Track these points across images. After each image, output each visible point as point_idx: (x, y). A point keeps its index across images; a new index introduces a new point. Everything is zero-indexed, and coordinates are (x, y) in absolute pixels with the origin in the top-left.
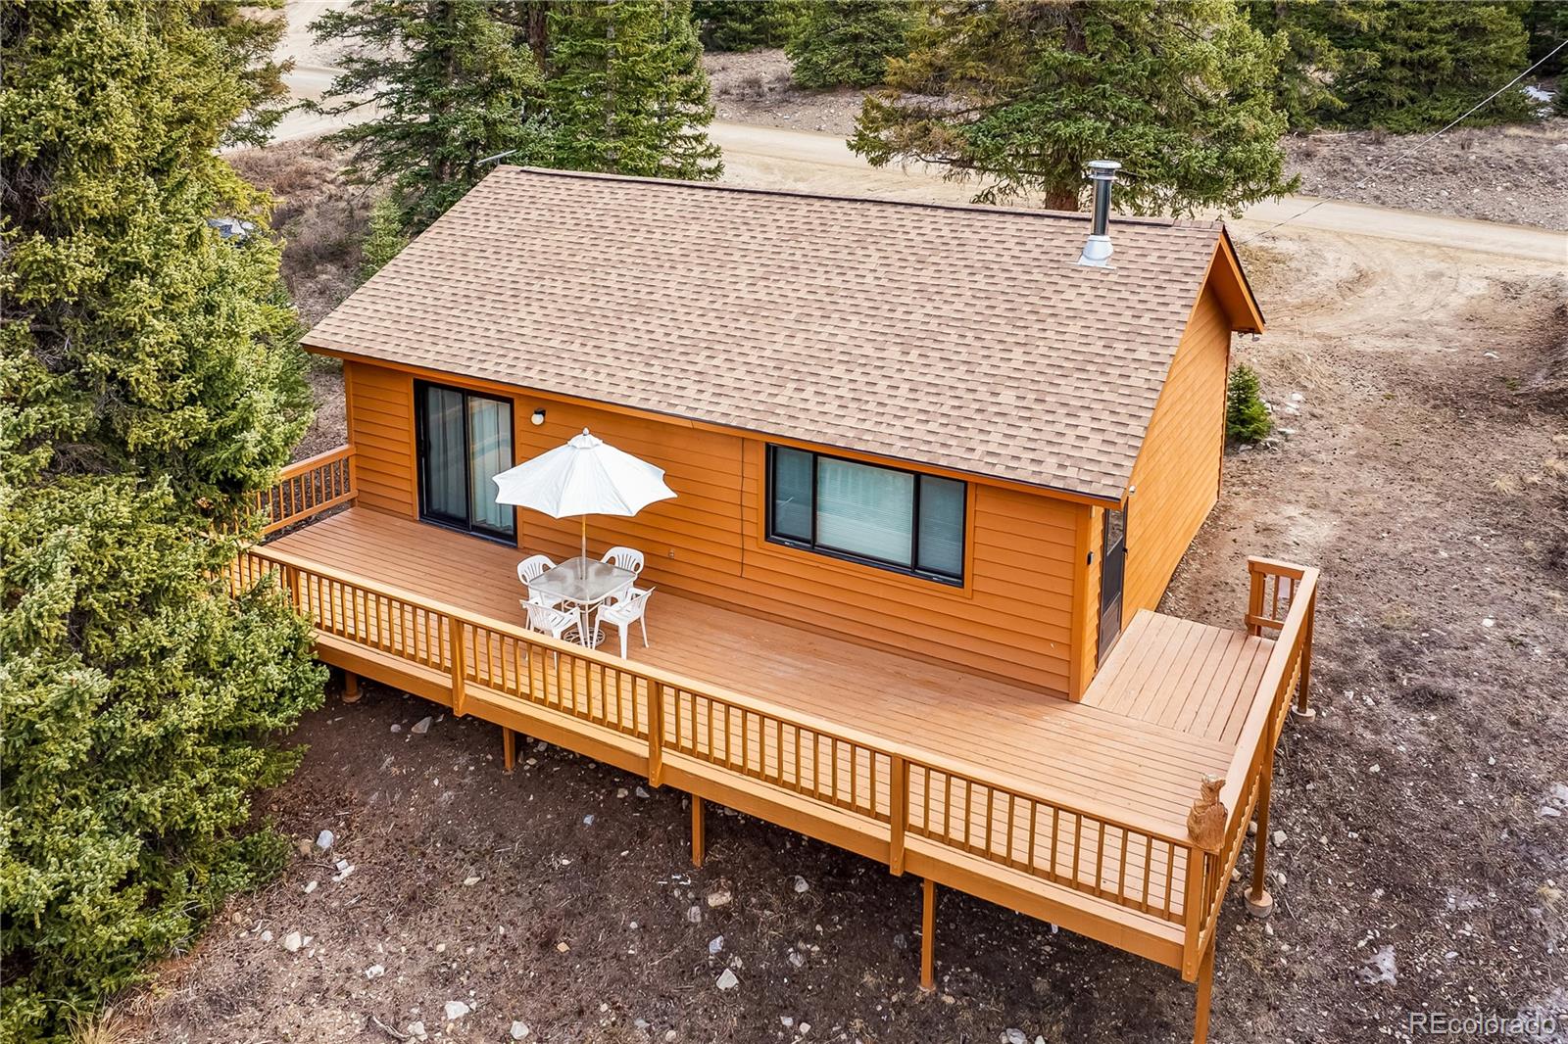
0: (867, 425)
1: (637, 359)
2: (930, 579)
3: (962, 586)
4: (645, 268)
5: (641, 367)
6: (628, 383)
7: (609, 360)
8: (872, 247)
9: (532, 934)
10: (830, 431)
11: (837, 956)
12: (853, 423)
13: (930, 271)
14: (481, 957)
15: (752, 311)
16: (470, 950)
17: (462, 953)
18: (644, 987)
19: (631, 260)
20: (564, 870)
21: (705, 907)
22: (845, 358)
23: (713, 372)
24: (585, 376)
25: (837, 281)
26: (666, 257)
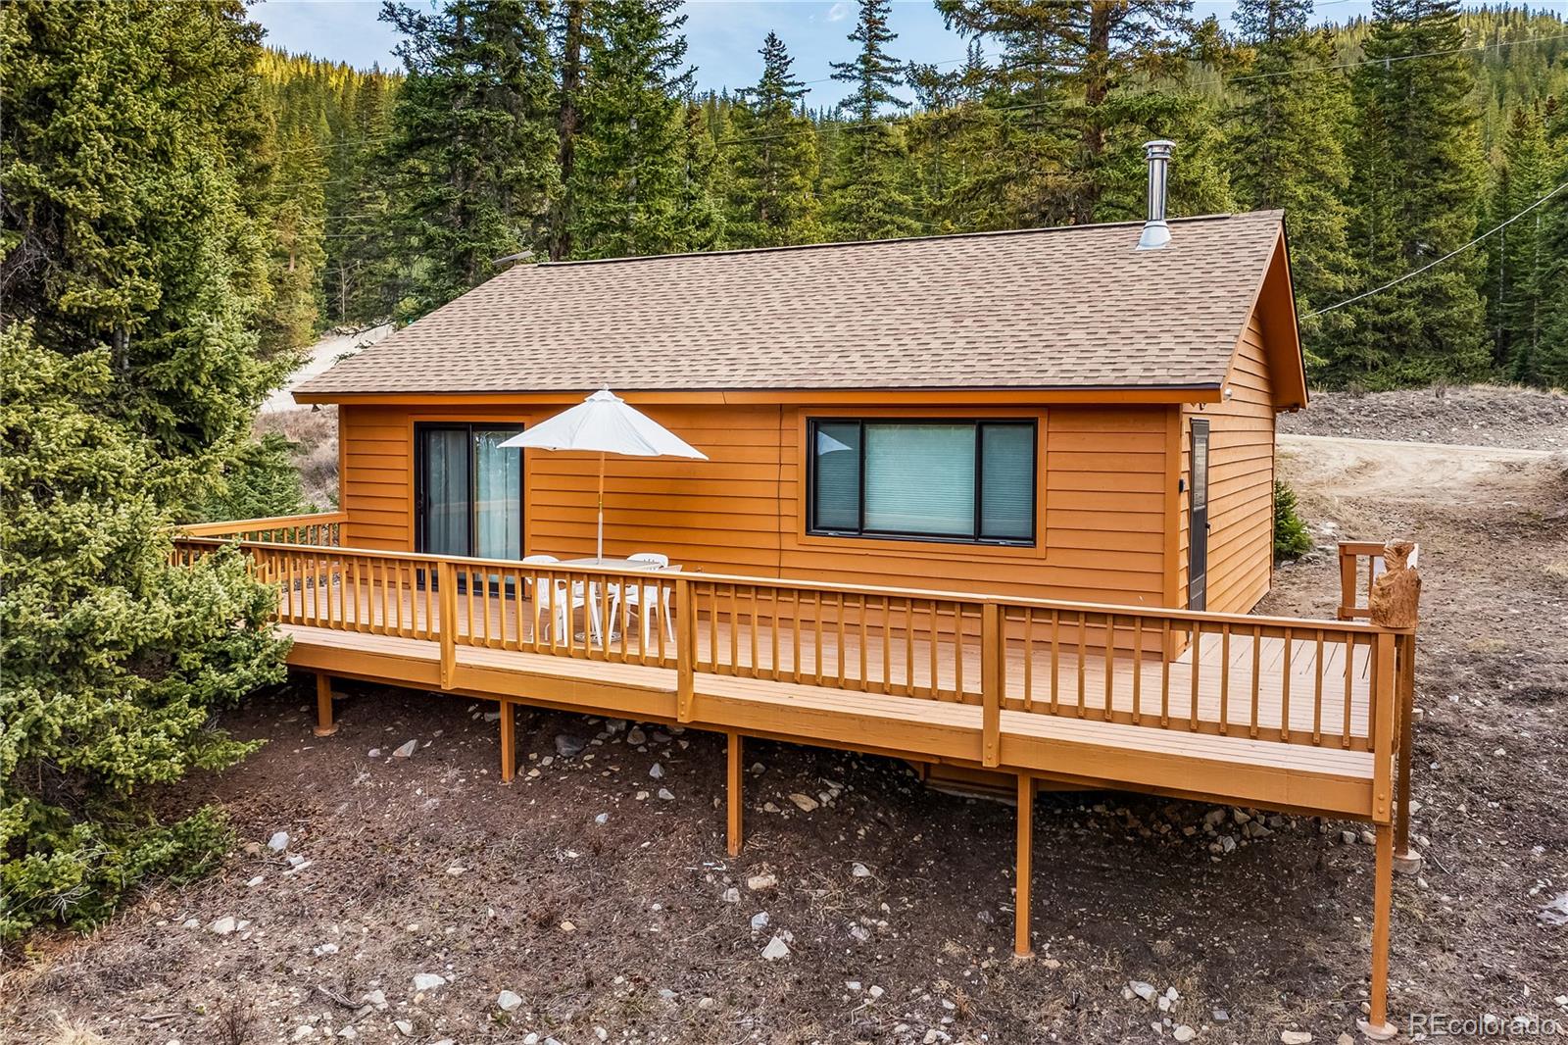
0: (923, 369)
1: (662, 359)
2: (995, 545)
3: (1033, 546)
5: (666, 363)
6: (651, 374)
7: (630, 363)
8: (913, 266)
9: (529, 916)
10: (881, 378)
11: (909, 930)
12: (906, 370)
13: (977, 272)
14: (463, 936)
16: (449, 931)
17: (440, 932)
18: (669, 961)
20: (572, 861)
21: (744, 890)
23: (746, 357)
24: (604, 375)
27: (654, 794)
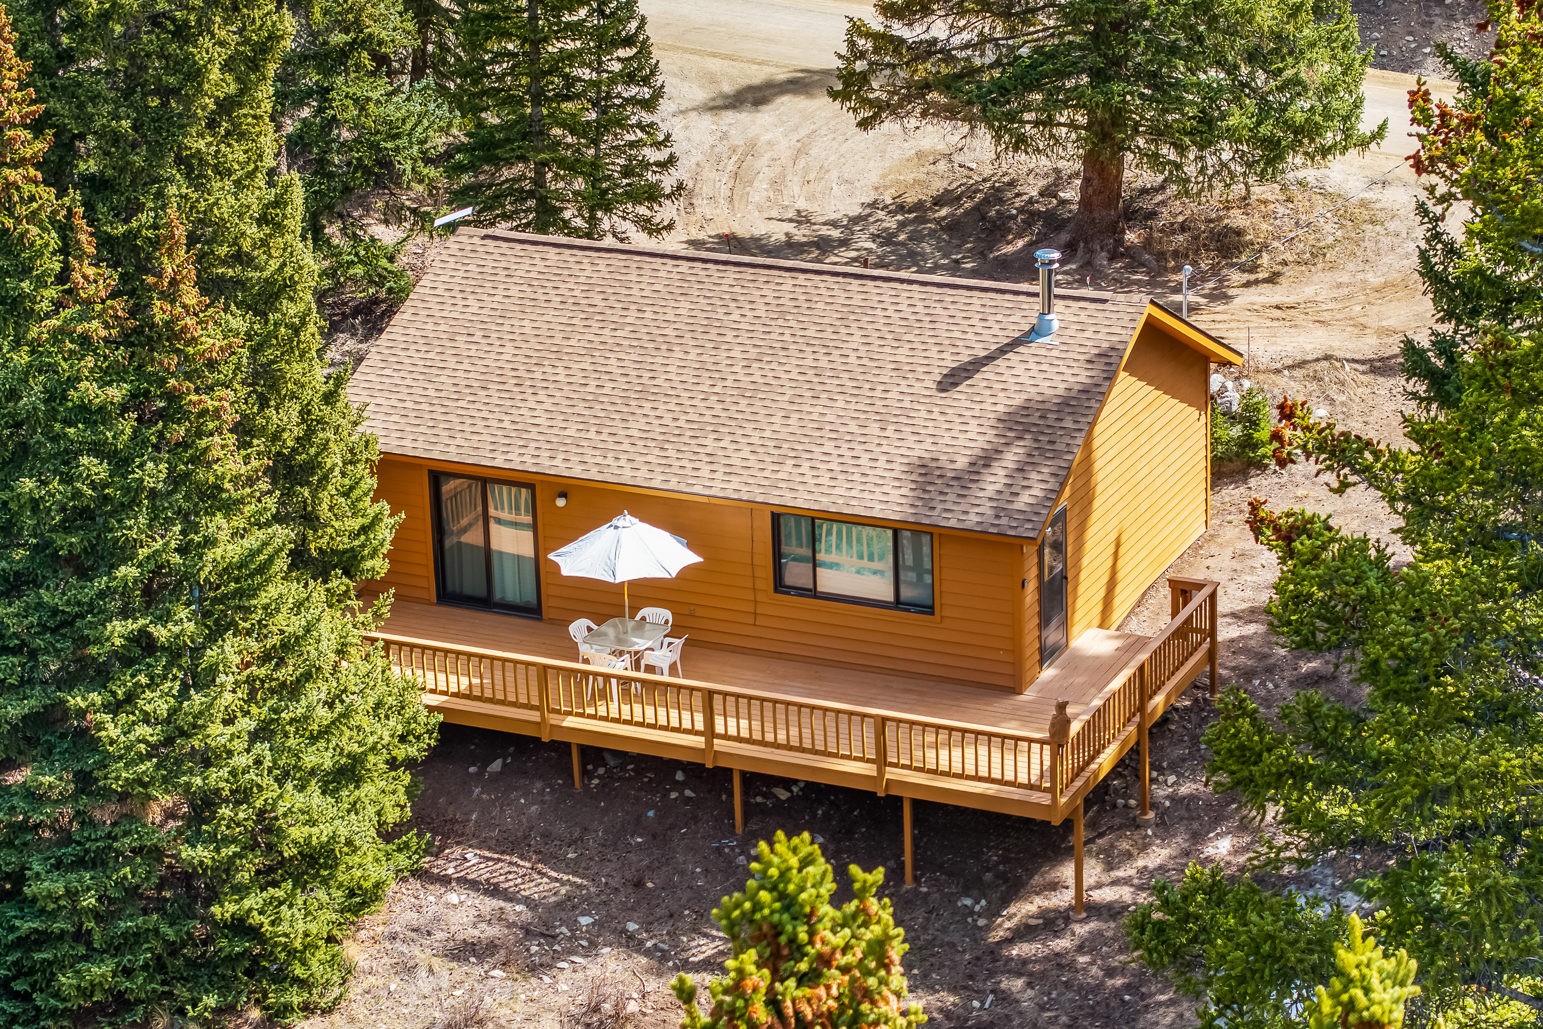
0: (853, 493)
1: (652, 444)
2: (908, 611)
3: (933, 614)
4: (642, 352)
5: (657, 452)
6: (647, 467)
7: (626, 447)
8: (854, 325)
9: (626, 881)
10: (824, 499)
12: (842, 492)
13: (905, 350)
15: (749, 393)
19: (626, 343)
20: (639, 845)
21: (749, 856)
22: (834, 436)
23: (721, 453)
24: (607, 462)
25: (824, 362)
26: (661, 339)
27: (682, 793)
